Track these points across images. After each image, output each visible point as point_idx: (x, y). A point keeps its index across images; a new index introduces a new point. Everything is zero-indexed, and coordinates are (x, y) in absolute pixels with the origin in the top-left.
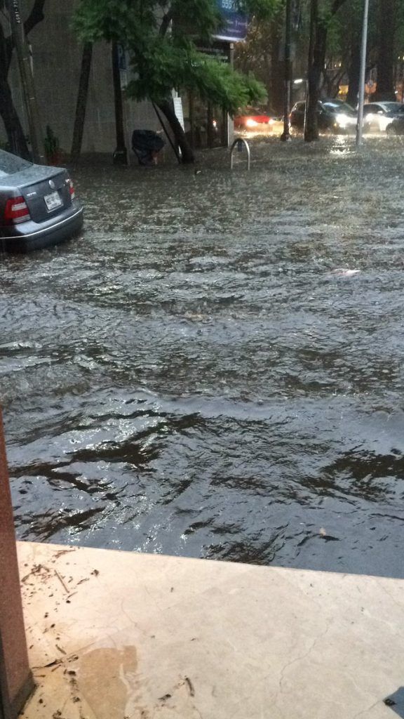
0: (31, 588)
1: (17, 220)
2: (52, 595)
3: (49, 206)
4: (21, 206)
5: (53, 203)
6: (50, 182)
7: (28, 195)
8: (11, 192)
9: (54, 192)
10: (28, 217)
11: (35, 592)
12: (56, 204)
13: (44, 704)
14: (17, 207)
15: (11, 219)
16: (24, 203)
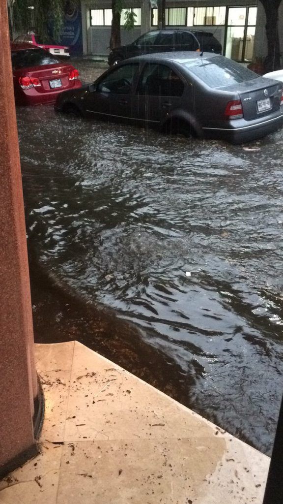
0: (79, 385)
1: (231, 117)
2: (87, 396)
3: (260, 109)
4: (238, 107)
5: (263, 106)
6: (265, 91)
7: (245, 99)
8: (233, 97)
9: (266, 98)
10: (241, 115)
11: (80, 390)
12: (266, 107)
13: (36, 467)
14: (234, 108)
15: (228, 116)
16: (240, 105)
